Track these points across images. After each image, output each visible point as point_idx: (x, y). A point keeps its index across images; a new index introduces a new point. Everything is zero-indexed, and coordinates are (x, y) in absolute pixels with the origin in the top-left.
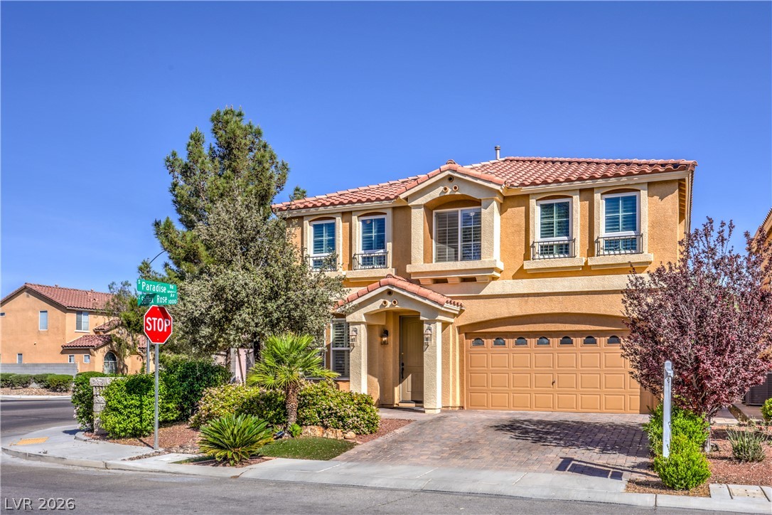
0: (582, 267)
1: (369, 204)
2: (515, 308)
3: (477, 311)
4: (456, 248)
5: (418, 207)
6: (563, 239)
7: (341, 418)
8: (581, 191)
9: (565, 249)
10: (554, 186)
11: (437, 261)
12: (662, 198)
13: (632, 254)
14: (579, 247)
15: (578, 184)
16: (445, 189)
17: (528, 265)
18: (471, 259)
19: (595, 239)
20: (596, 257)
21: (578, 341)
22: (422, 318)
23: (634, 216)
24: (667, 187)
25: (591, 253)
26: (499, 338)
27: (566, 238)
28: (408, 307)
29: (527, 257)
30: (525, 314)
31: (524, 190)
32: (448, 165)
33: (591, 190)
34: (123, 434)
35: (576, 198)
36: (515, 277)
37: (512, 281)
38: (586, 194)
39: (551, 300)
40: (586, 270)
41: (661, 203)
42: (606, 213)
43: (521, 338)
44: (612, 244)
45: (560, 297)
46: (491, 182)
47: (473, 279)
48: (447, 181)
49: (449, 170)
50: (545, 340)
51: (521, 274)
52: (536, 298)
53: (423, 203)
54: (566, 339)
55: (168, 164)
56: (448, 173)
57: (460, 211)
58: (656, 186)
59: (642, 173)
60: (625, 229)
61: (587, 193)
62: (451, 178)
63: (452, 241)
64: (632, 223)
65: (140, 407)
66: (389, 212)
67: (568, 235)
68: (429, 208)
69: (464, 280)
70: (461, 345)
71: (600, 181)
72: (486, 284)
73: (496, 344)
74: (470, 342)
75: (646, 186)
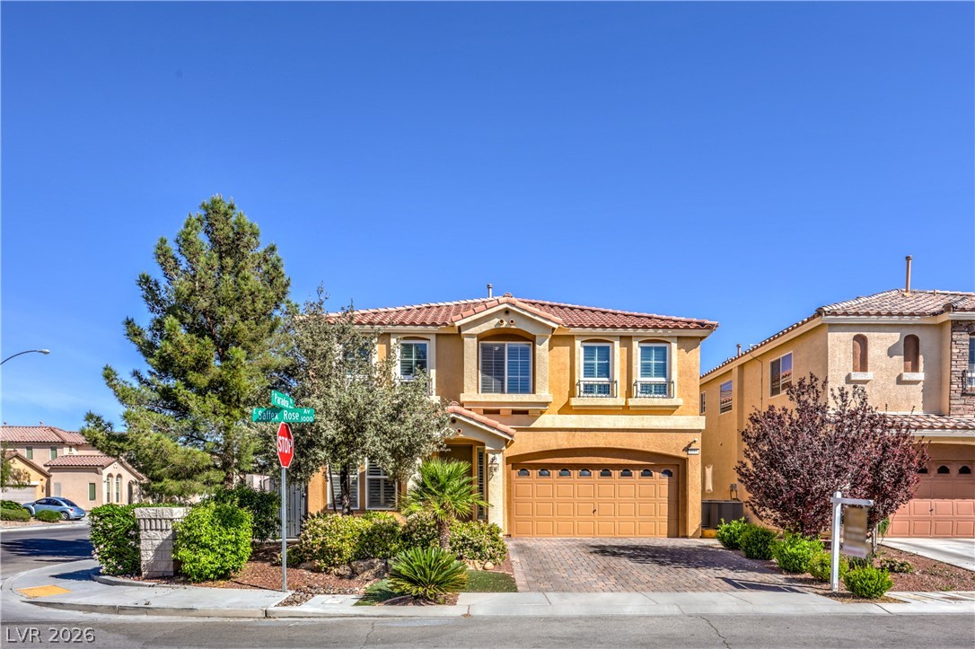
0: (623, 406)
1: (412, 328)
2: (563, 441)
3: (524, 443)
4: (503, 380)
5: (471, 336)
6: (605, 380)
7: (479, 549)
8: (622, 337)
9: (606, 390)
10: (600, 331)
11: (482, 392)
12: (687, 352)
13: (663, 397)
14: (620, 388)
15: (621, 331)
16: (502, 321)
17: (575, 402)
18: (517, 393)
19: (634, 382)
20: (634, 399)
21: (616, 473)
22: (487, 448)
23: (665, 365)
24: (692, 343)
25: (629, 394)
26: (544, 469)
27: (606, 379)
28: (472, 437)
29: (572, 394)
30: (572, 447)
31: (572, 331)
32: (505, 298)
33: (629, 338)
34: (212, 576)
35: (617, 344)
36: (560, 412)
37: (558, 416)
38: (625, 341)
39: (596, 435)
40: (626, 410)
41: (687, 355)
42: (642, 360)
43: (565, 469)
44: (646, 388)
45: (604, 433)
46: (549, 320)
47: (526, 412)
48: (503, 313)
49: (508, 303)
50: (586, 472)
51: (567, 409)
52: (583, 433)
53: (477, 333)
54: (606, 471)
55: (159, 252)
56: (505, 306)
57: (507, 344)
58: (683, 340)
59: (677, 327)
60: (656, 376)
61: (627, 340)
62: (507, 312)
63: (499, 373)
64: (663, 370)
65: (236, 543)
66: (433, 338)
67: (608, 377)
68: (481, 337)
69: (514, 412)
70: (509, 476)
71: (640, 331)
72: (537, 417)
73: (541, 474)
74: (515, 473)
75: (676, 339)
